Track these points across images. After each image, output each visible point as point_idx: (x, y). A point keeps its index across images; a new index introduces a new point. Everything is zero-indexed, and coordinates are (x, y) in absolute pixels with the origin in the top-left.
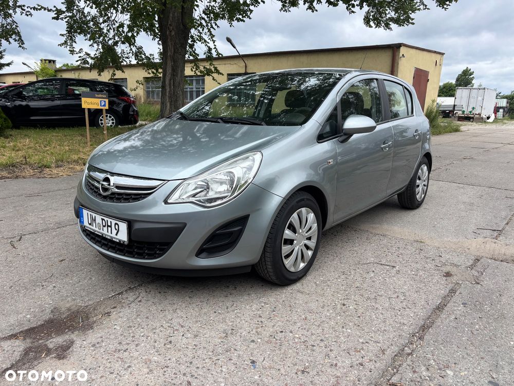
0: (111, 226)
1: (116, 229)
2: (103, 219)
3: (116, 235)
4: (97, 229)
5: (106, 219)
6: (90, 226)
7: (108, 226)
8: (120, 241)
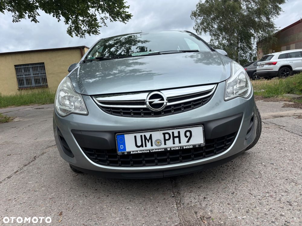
0: (179, 137)
1: (186, 137)
2: (164, 134)
3: (188, 142)
4: (155, 147)
5: (170, 132)
6: (141, 148)
7: (174, 137)
8: (194, 146)
